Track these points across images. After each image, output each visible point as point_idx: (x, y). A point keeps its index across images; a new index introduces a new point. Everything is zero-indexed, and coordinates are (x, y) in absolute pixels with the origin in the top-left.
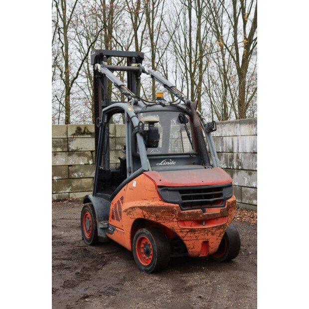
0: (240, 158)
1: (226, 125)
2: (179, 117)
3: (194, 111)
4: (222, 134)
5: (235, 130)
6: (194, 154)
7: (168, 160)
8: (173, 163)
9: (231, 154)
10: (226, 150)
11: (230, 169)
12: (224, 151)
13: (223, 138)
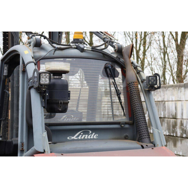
0: (184, 125)
1: (169, 89)
2: (106, 68)
3: (128, 59)
4: (164, 99)
5: (179, 94)
6: (126, 123)
7: (86, 132)
8: (94, 136)
9: (174, 120)
10: (169, 116)
11: (173, 136)
12: (166, 116)
13: (165, 103)
